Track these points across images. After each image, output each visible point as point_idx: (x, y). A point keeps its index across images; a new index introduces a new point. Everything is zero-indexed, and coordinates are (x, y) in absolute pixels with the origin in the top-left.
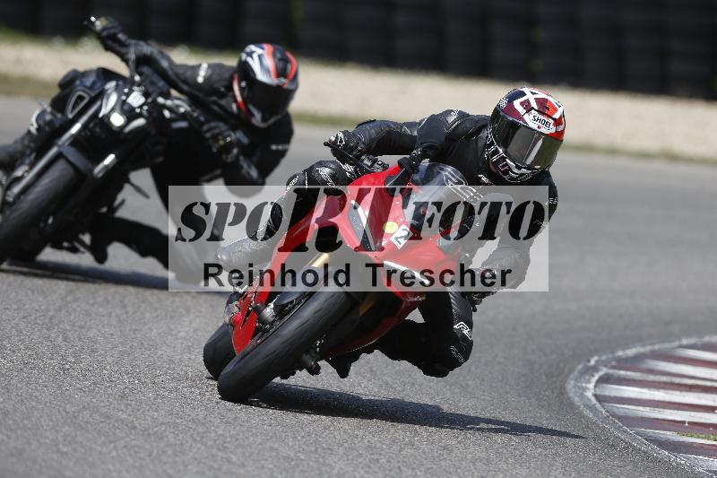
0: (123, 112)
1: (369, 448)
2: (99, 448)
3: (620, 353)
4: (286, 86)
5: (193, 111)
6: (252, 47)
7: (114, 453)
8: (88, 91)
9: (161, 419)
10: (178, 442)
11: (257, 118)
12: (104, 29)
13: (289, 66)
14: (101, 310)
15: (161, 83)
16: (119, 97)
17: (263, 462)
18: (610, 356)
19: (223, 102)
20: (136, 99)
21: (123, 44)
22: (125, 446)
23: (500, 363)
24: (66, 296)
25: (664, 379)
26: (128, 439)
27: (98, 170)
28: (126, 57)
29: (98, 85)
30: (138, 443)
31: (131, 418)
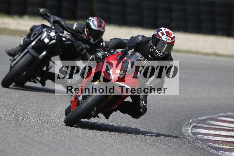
0: (48, 38)
1: (118, 149)
2: (29, 149)
3: (199, 118)
4: (101, 30)
5: (71, 38)
6: (91, 18)
7: (34, 151)
8: (38, 32)
9: (50, 140)
10: (55, 147)
11: (92, 40)
12: (43, 12)
13: (102, 24)
14: (30, 104)
15: (61, 29)
16: (47, 34)
17: (83, 154)
18: (196, 119)
19: (81, 35)
20: (53, 34)
21: (49, 17)
22: (38, 149)
23: (160, 122)
24: (19, 100)
25: (214, 127)
26: (39, 146)
27: (41, 56)
28: (50, 21)
29: (41, 29)
30: (42, 148)
31: (40, 140)
